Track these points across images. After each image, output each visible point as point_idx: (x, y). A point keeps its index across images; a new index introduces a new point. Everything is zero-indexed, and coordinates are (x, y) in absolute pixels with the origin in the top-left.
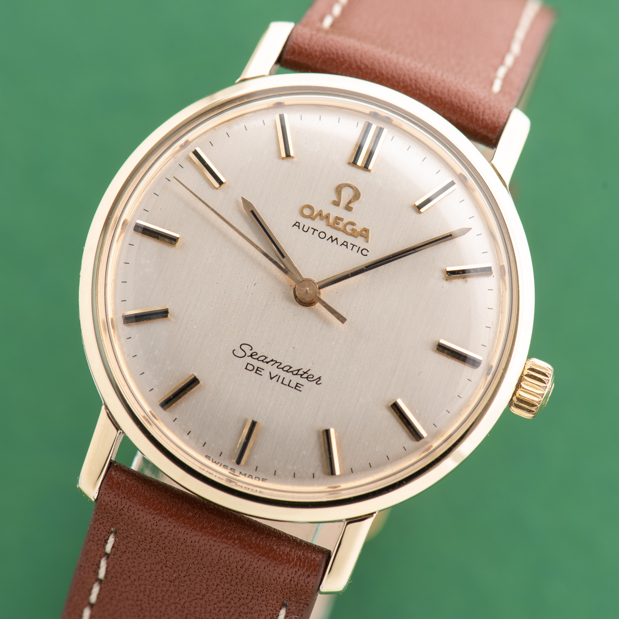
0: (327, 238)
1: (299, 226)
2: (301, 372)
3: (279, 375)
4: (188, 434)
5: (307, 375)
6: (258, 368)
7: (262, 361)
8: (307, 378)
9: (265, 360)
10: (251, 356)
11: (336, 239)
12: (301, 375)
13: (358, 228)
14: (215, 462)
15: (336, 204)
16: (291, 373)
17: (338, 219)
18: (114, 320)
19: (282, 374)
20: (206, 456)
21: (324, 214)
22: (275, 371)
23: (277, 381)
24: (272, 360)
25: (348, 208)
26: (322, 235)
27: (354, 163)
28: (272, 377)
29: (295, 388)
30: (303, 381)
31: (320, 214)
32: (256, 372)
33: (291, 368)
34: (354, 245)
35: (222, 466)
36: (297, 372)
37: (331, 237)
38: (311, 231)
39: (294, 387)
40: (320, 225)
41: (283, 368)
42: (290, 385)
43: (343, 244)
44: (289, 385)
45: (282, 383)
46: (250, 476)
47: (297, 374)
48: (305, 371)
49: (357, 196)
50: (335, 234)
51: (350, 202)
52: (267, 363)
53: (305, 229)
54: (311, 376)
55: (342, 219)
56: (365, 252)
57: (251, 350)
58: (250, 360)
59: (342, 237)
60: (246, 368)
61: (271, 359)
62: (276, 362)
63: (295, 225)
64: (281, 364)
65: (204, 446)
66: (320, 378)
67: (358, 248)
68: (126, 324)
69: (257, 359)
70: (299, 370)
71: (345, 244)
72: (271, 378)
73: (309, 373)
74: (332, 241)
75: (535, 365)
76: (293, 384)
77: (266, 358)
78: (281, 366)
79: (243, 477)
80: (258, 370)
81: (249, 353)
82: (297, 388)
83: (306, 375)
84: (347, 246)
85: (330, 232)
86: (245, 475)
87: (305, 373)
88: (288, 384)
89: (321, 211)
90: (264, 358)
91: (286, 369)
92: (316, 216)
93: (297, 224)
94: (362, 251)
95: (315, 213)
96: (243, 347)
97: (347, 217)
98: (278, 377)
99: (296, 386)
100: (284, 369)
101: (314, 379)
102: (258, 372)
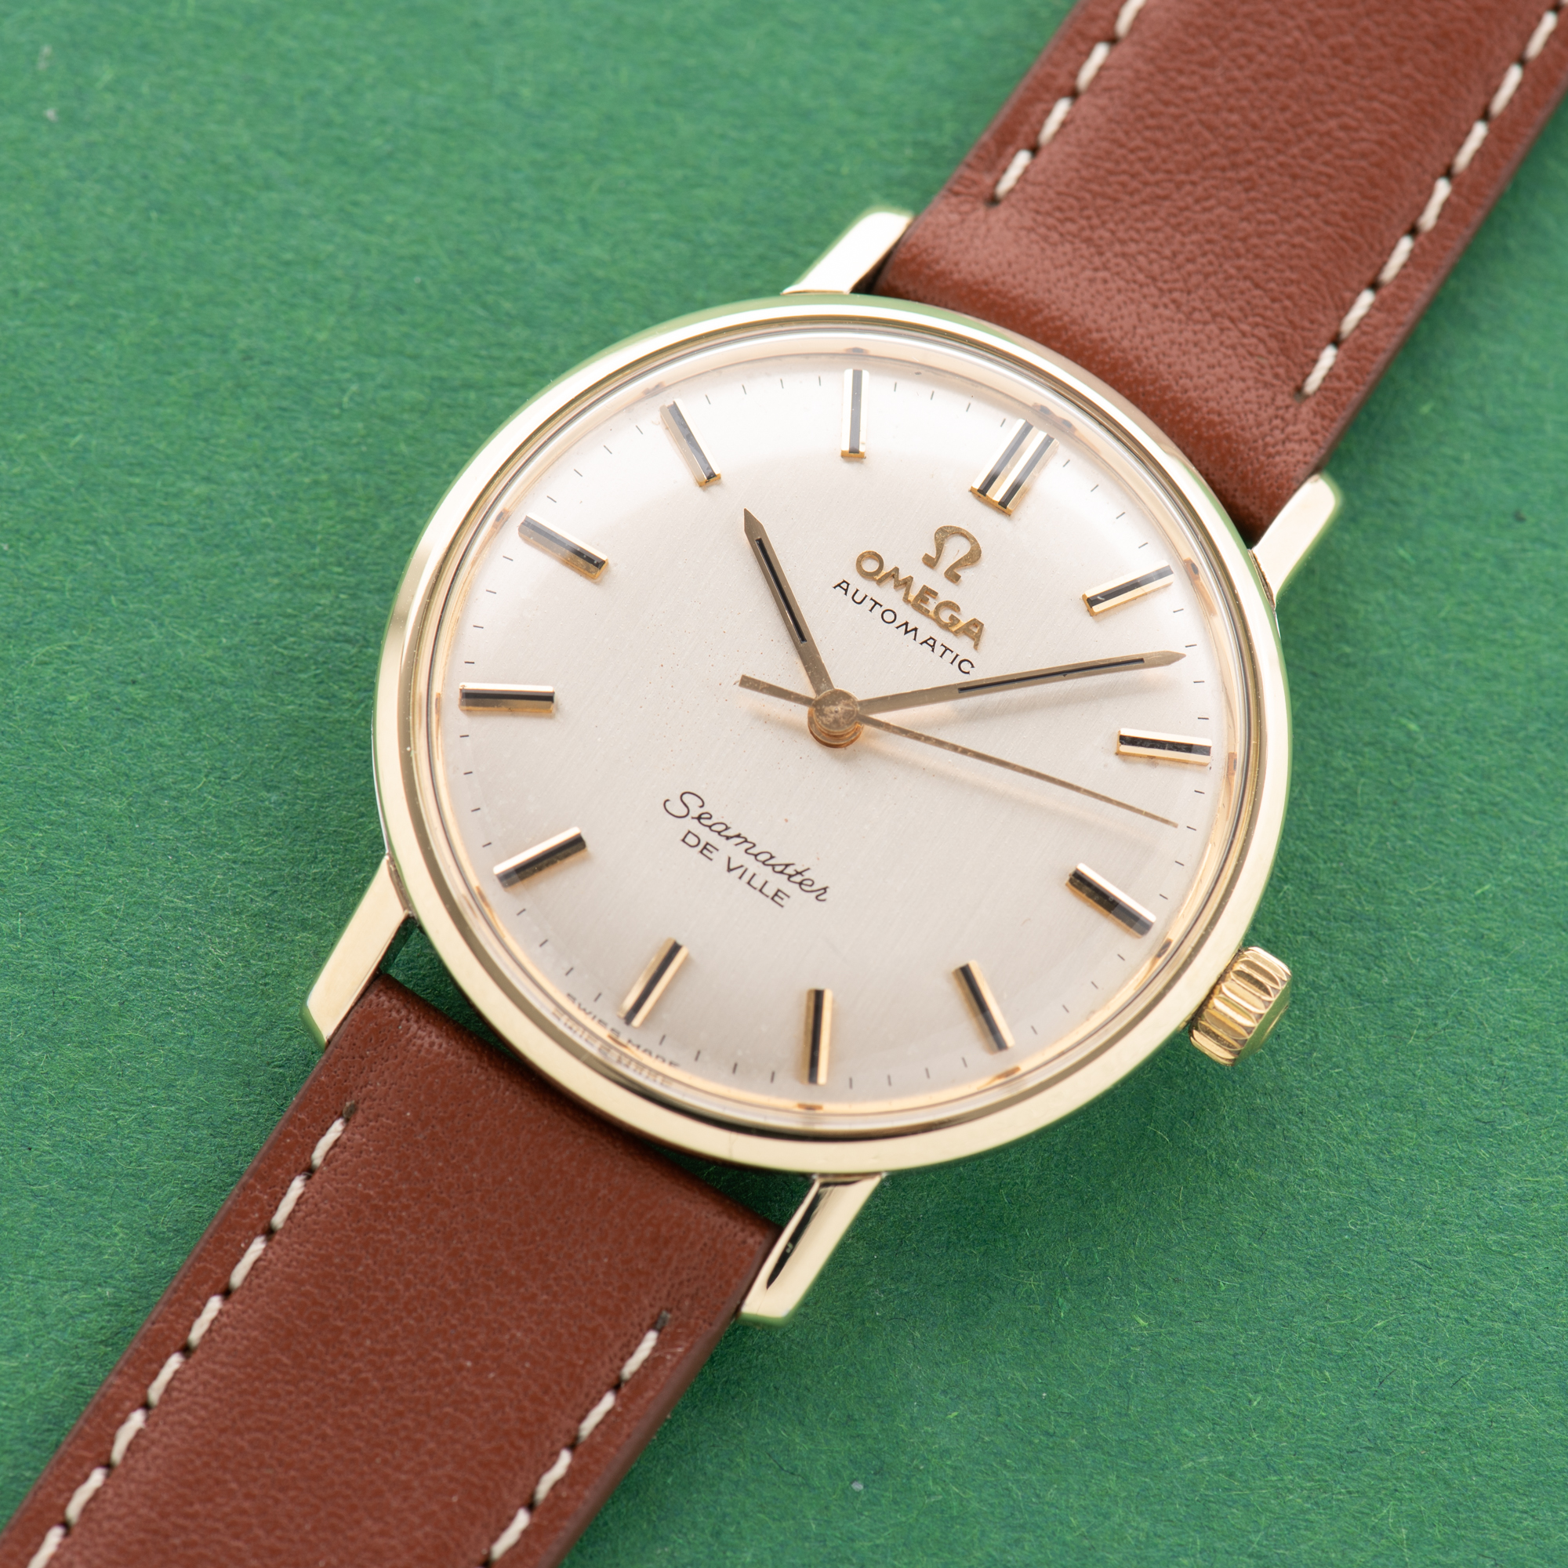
0: (897, 623)
1: (846, 590)
2: (790, 870)
3: (746, 866)
4: (541, 945)
5: (800, 878)
6: (707, 844)
7: (719, 833)
8: (801, 884)
9: (724, 832)
10: (699, 818)
11: (916, 629)
12: (790, 876)
13: (964, 619)
14: (584, 1010)
15: (930, 562)
16: (770, 868)
17: (927, 593)
18: (443, 697)
19: (753, 866)
20: (569, 995)
21: (902, 576)
22: (739, 857)
23: (740, 878)
24: (738, 836)
25: (953, 576)
26: (889, 617)
27: (983, 491)
28: (732, 867)
29: (773, 899)
30: (791, 888)
31: (894, 574)
32: (701, 852)
33: (772, 857)
34: (947, 649)
35: (596, 1020)
36: (782, 870)
37: (906, 624)
38: (868, 604)
39: (771, 894)
40: (889, 596)
41: (756, 856)
42: (764, 890)
43: (926, 642)
44: (761, 891)
45: (749, 883)
46: (649, 1052)
47: (781, 872)
48: (799, 870)
49: (973, 557)
50: (915, 619)
51: (957, 565)
52: (728, 838)
53: (858, 598)
54: (810, 883)
55: (934, 594)
56: (965, 666)
57: (702, 806)
58: (695, 826)
59: (927, 628)
60: (683, 840)
61: (736, 833)
62: (746, 841)
63: (839, 585)
64: (754, 845)
65: (567, 974)
66: (825, 889)
67: (954, 655)
68: (465, 708)
69: (710, 827)
70: (787, 866)
71: (931, 642)
72: (729, 870)
73: (807, 875)
74: (906, 632)
75: (1257, 957)
76: (770, 890)
77: (727, 828)
78: (754, 851)
79: (634, 1049)
80: (706, 849)
81: (695, 812)
82: (776, 898)
83: (798, 878)
84: (933, 647)
85: (907, 614)
86: (638, 1047)
87: (798, 873)
88: (759, 887)
89: (896, 570)
90: (723, 827)
91: (761, 858)
92: (887, 576)
93: (844, 585)
94: (961, 663)
95: (884, 572)
96: (686, 798)
97: (946, 592)
98: (742, 870)
99: (776, 895)
100: (759, 857)
101: (814, 888)
102: (705, 852)
